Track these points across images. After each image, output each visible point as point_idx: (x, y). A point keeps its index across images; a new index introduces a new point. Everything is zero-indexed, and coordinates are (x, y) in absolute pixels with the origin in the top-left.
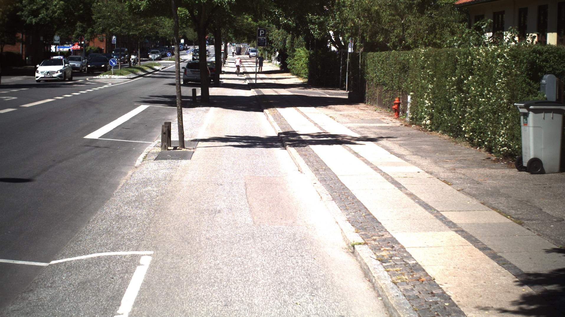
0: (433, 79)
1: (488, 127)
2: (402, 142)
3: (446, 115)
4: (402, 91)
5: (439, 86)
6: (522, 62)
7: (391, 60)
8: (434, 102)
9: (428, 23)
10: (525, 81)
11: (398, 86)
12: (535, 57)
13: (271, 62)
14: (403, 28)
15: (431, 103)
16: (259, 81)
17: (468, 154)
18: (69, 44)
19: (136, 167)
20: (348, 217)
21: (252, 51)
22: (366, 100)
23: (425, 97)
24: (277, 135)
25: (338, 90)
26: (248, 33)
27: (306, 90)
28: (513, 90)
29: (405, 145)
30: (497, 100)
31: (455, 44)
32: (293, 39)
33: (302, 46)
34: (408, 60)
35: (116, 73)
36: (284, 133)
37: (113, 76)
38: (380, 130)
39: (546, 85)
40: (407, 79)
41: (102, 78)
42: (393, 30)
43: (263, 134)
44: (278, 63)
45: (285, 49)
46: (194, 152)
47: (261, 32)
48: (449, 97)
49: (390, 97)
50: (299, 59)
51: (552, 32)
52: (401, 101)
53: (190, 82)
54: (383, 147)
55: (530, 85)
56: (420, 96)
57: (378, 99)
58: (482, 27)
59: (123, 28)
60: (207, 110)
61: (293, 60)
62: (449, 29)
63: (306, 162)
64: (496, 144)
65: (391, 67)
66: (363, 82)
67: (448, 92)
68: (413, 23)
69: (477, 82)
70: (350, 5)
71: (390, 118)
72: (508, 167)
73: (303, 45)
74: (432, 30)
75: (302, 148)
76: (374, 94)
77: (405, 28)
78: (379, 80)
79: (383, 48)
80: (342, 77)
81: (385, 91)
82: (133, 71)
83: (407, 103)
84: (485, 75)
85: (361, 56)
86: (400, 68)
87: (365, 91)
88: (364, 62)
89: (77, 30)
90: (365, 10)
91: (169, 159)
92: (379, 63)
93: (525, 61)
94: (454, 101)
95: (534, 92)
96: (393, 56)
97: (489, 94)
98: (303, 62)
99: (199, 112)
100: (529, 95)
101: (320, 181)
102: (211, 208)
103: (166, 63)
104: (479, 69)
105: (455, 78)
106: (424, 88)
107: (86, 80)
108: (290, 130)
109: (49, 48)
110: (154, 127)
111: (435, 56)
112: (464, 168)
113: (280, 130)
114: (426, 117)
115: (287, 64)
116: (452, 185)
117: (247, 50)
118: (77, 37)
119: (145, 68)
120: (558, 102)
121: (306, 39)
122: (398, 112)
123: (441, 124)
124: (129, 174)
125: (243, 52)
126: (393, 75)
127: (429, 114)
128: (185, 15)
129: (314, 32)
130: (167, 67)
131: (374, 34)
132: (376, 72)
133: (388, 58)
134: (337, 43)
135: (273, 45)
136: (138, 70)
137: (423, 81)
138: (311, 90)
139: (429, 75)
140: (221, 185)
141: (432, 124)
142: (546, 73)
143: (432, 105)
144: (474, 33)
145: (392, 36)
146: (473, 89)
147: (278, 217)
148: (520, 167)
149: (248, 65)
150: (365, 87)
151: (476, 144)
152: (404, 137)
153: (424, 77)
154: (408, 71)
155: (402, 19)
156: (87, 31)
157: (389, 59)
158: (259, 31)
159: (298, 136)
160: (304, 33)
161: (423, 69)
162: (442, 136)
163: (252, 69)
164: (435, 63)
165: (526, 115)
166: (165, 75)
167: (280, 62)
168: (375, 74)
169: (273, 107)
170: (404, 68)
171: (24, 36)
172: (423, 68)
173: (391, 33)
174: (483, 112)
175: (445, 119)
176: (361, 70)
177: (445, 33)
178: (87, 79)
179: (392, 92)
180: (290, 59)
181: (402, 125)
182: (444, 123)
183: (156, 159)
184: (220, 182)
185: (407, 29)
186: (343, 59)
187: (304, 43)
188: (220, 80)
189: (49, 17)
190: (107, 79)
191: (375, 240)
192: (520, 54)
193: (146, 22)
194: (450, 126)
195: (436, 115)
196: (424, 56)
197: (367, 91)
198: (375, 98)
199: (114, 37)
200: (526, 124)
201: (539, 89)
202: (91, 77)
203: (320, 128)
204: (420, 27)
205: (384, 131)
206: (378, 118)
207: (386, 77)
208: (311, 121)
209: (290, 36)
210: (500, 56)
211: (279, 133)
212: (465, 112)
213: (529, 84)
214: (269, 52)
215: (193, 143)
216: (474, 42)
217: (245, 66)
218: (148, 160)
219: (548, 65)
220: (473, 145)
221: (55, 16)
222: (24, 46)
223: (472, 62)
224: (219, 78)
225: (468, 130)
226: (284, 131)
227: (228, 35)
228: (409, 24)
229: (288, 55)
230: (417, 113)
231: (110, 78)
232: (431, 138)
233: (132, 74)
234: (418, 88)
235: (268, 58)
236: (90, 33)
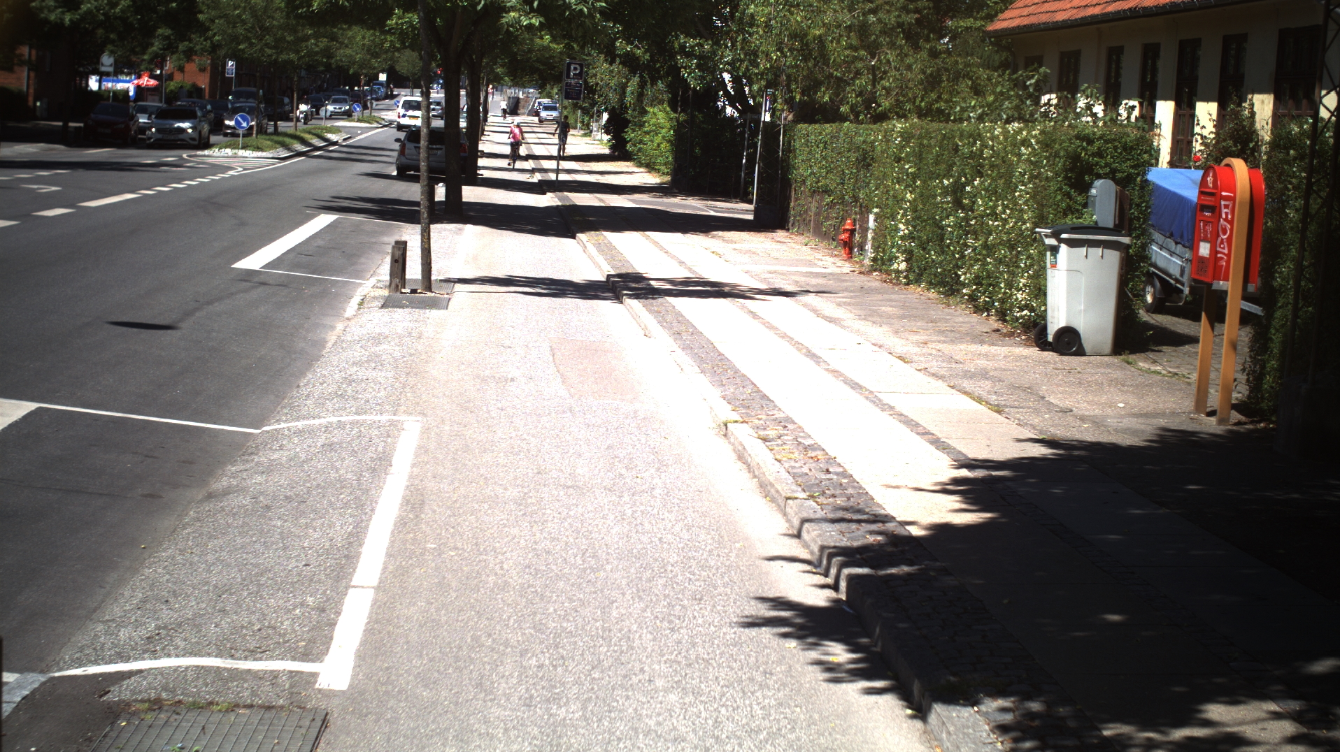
0: (915, 183)
1: (1001, 273)
2: (844, 300)
3: (935, 252)
4: (861, 206)
5: (926, 196)
6: (1057, 155)
7: (841, 143)
8: (914, 227)
9: (926, 67)
10: (1060, 189)
11: (854, 196)
12: (1079, 146)
13: (590, 136)
14: (874, 75)
15: (910, 228)
16: (563, 177)
17: (963, 322)
18: (129, 74)
19: (348, 319)
20: (723, 394)
21: (547, 108)
22: (790, 224)
23: (899, 217)
24: (604, 279)
25: (737, 203)
26: (541, 67)
27: (665, 200)
28: (1042, 205)
29: (849, 304)
30: (1016, 223)
31: (971, 115)
32: (642, 85)
33: (661, 102)
34: (873, 142)
35: (248, 146)
36: (619, 276)
37: (241, 153)
38: (809, 279)
39: (1097, 198)
40: (870, 181)
41: (218, 154)
42: (852, 79)
43: (579, 277)
44: (606, 137)
45: (624, 108)
46: (450, 299)
47: (572, 67)
48: (941, 217)
49: (837, 218)
50: (654, 131)
51: (1166, 99)
52: (858, 226)
53: (412, 173)
54: (805, 305)
55: (1070, 198)
56: (891, 216)
57: (814, 221)
58: (1028, 83)
59: (267, 45)
60: (460, 230)
61: (639, 133)
62: (970, 83)
63: (659, 322)
64: (1012, 306)
65: (841, 157)
66: (786, 185)
67: (939, 208)
68: (895, 68)
69: (986, 190)
70: (766, 22)
71: (832, 260)
72: (1025, 344)
73: (664, 101)
74: (932, 82)
75: (651, 301)
76: (806, 212)
77: (876, 75)
78: (817, 183)
79: (830, 114)
80: (746, 174)
81: (827, 204)
82: (284, 142)
83: (867, 229)
84: (1001, 177)
85: (784, 132)
86: (857, 159)
87: (789, 204)
88: (789, 143)
89: (152, 45)
90: (793, 36)
91: (407, 307)
92: (818, 147)
93: (1062, 154)
94: (949, 226)
95: (1077, 210)
96: (845, 134)
97: (1004, 213)
98: (663, 137)
99: (444, 233)
100: (1067, 215)
101: (683, 349)
102: (498, 376)
103: (350, 127)
104: (992, 166)
105: (948, 180)
106: (899, 200)
107: (181, 157)
108: (630, 271)
109: (84, 82)
110: (359, 256)
111: (920, 137)
112: (944, 342)
113: (611, 270)
114: (898, 257)
115: (625, 142)
116: (912, 362)
117: (533, 105)
118: (151, 61)
119: (307, 136)
120: (1116, 230)
121: (672, 88)
122: (849, 247)
123: (925, 269)
124: (338, 329)
125: (523, 108)
126: (844, 173)
127: (905, 250)
128: (409, 26)
129: (689, 74)
130: (354, 138)
131: (812, 86)
132: (811, 166)
133: (835, 137)
134: (738, 98)
135: (596, 97)
136: (295, 142)
137: (897, 186)
138: (677, 200)
139: (908, 175)
140: (510, 347)
141: (909, 269)
142: (1099, 177)
143: (911, 233)
144: (1012, 93)
145: (849, 92)
146: (980, 203)
147: (610, 391)
148: (1042, 343)
149: (537, 141)
150: (790, 197)
151: (981, 307)
152: (851, 291)
153: (899, 178)
154: (871, 165)
155: (873, 57)
156: (177, 47)
157: (838, 140)
158: (569, 65)
159: (646, 282)
160: (668, 74)
161: (898, 162)
162: (926, 293)
163: (547, 149)
164: (920, 151)
165: (1054, 250)
166: (355, 153)
167: (609, 137)
168: (809, 171)
169: (596, 229)
170: (865, 160)
171: (34, 52)
172: (898, 160)
173: (849, 84)
174: (994, 245)
175: (933, 261)
176: (783, 161)
177: (959, 90)
178: (185, 156)
179: (841, 207)
180: (634, 131)
181: (854, 271)
182: (931, 268)
183: (383, 307)
184: (507, 343)
185: (882, 78)
186: (749, 136)
187: (665, 97)
188: (478, 172)
189: (103, 14)
190: (227, 157)
191: (760, 419)
192: (1054, 141)
193: (317, 36)
194: (940, 274)
195: (918, 252)
196: (901, 136)
197: (792, 204)
198: (808, 219)
199: (230, 63)
200: (1054, 265)
201: (1085, 205)
202: (193, 153)
203: (690, 270)
204: (909, 75)
205: (814, 281)
206: (808, 258)
207: (830, 176)
208: (673, 257)
209: (637, 79)
210: (1025, 142)
211: (608, 276)
212: (966, 246)
213: (1068, 195)
214: (586, 112)
215: (445, 285)
216: (1010, 113)
217: (529, 141)
218: (369, 308)
219: (1103, 163)
220: (978, 310)
221: (115, 12)
222: (32, 74)
223: (982, 152)
224: (477, 168)
225: (970, 281)
226: (618, 272)
227: (492, 70)
228: (887, 68)
229: (629, 122)
230: (884, 249)
231: (235, 156)
232: (903, 296)
233: (281, 149)
234: (887, 199)
235: (583, 125)
236: (184, 52)
